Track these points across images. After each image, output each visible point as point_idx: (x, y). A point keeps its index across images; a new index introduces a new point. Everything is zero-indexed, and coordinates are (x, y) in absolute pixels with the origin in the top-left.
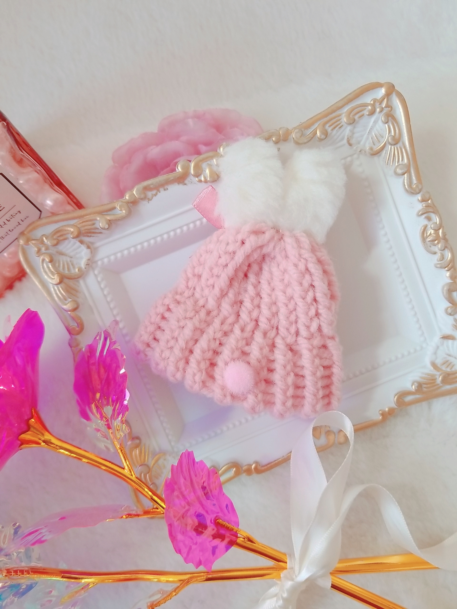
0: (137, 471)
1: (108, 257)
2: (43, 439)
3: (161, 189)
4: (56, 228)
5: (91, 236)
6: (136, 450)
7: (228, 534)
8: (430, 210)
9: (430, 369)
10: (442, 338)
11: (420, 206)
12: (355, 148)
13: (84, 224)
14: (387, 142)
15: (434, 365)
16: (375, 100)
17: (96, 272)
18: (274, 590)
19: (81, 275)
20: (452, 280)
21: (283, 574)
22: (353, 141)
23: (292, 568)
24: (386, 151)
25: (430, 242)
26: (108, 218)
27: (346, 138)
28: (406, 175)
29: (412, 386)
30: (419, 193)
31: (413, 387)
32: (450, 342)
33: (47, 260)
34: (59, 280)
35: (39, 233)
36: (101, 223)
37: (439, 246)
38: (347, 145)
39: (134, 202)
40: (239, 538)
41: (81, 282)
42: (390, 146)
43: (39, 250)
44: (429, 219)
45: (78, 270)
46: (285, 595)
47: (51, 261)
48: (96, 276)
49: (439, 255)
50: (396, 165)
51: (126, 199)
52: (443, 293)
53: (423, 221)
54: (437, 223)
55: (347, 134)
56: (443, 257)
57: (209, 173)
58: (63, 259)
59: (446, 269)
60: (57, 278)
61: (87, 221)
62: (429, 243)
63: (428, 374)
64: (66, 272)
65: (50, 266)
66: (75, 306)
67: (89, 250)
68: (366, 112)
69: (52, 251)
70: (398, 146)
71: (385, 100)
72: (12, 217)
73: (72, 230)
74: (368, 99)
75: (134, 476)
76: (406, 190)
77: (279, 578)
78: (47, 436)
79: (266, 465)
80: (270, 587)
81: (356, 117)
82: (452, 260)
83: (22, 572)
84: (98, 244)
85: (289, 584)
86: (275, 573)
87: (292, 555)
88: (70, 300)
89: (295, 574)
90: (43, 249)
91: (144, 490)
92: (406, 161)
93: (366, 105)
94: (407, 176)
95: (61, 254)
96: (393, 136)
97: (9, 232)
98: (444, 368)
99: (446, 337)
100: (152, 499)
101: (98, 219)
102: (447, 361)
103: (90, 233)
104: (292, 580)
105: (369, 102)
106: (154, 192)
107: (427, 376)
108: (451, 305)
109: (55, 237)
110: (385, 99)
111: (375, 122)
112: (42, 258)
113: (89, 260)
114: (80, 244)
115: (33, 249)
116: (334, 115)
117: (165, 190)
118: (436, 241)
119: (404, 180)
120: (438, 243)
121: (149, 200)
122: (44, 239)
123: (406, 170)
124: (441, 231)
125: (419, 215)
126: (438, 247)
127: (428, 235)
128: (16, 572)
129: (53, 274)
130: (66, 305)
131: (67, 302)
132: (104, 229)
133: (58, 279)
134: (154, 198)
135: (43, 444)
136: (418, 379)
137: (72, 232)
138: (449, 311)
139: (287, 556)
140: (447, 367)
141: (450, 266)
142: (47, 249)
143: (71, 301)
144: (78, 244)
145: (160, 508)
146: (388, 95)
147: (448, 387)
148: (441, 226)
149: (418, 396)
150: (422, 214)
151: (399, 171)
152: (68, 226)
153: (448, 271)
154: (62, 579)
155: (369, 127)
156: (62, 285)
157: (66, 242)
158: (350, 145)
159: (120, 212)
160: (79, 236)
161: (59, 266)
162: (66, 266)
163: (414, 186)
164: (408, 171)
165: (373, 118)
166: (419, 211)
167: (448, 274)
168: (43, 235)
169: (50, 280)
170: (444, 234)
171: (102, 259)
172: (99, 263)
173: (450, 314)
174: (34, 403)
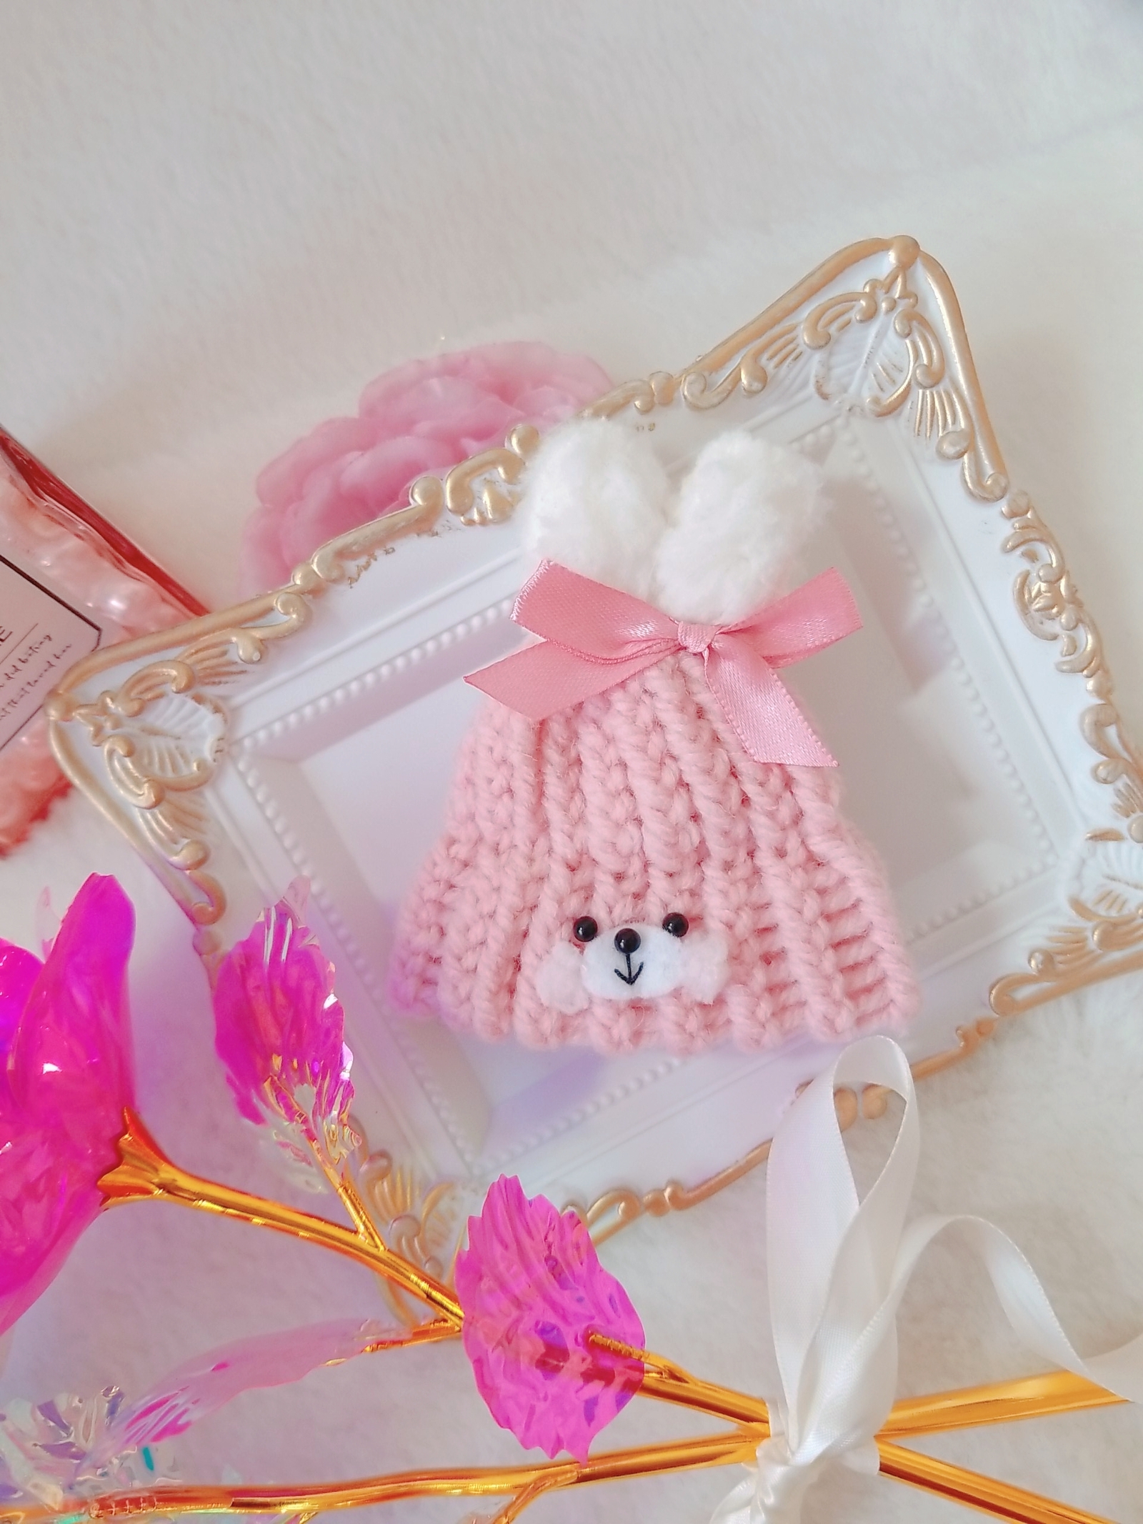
0: (389, 1234)
1: (267, 726)
2: (156, 1180)
3: (379, 553)
4: (135, 672)
5: (220, 683)
6: (382, 1183)
7: (618, 1368)
8: (1032, 536)
9: (1067, 918)
10: (1091, 838)
11: (1007, 529)
12: (837, 402)
13: (201, 655)
14: (913, 382)
15: (1078, 906)
16: (874, 284)
17: (242, 766)
18: (743, 1490)
19: (207, 778)
20: (1102, 699)
21: (761, 1449)
22: (830, 388)
23: (781, 1434)
24: (913, 402)
25: (1040, 612)
26: (258, 634)
27: (812, 381)
28: (966, 457)
29: (1029, 961)
30: (1002, 497)
31: (1033, 963)
32: (1111, 845)
33: (121, 751)
34: (155, 797)
35: (94, 687)
36: (241, 647)
37: (1064, 618)
38: (816, 396)
39: (316, 591)
40: (648, 1372)
41: (209, 795)
42: (921, 391)
43: (99, 731)
44: (1032, 557)
45: (198, 767)
46: (771, 1500)
47: (130, 753)
48: (242, 776)
49: (1063, 643)
50: (940, 434)
51: (295, 584)
52: (1083, 731)
53: (1018, 564)
54: (1051, 565)
55: (813, 373)
56: (1074, 647)
57: (491, 502)
58: (155, 743)
59: (1085, 672)
60: (149, 793)
61: (207, 648)
62: (1037, 615)
63: (1066, 930)
64: (170, 774)
65: (130, 766)
66: (200, 855)
67: (218, 717)
68: (855, 315)
69: (131, 727)
70: (941, 387)
71: (900, 280)
72: (30, 652)
73: (174, 673)
74: (857, 281)
75: (382, 1248)
76: (971, 494)
77: (753, 1460)
78: (167, 1173)
79: (698, 1187)
80: (735, 1482)
81: (833, 329)
82: (1098, 651)
83: (136, 1502)
84: (239, 699)
85: (777, 1473)
86: (742, 1449)
87: (779, 1402)
88: (186, 841)
89: (790, 1449)
90: (108, 726)
91: (408, 1278)
92: (962, 423)
93: (852, 298)
94: (970, 459)
95: (154, 732)
96: (926, 365)
97: (28, 688)
98: (1102, 911)
99: (1101, 836)
100: (429, 1296)
101: (234, 639)
102: (1109, 893)
103: (216, 674)
104: (784, 1462)
105: (859, 288)
106: (362, 561)
107: (1063, 934)
108: (1104, 758)
109: (133, 694)
110: (898, 277)
111: (880, 336)
112: (106, 747)
113: (220, 739)
114: (197, 705)
115: (82, 729)
116: (778, 329)
117: (387, 552)
118: (1053, 608)
119: (963, 469)
120: (1059, 613)
121: (352, 580)
122: (108, 701)
123: (965, 444)
124: (1063, 583)
125: (1007, 551)
126: (1061, 622)
127: (1033, 594)
128: (121, 1504)
129: (138, 784)
130: (177, 854)
131: (179, 847)
132: (252, 662)
133: (152, 796)
134: (364, 574)
135: (158, 1192)
136: (1041, 942)
137: (175, 679)
138: (1102, 772)
139: (767, 1405)
140: (1110, 907)
141: (1093, 664)
142: (117, 725)
143: (187, 844)
144: (191, 704)
145: (451, 1320)
146: (904, 267)
147: (1117, 955)
148: (1062, 572)
149: (1046, 985)
150: (1014, 548)
151: (949, 449)
152: (163, 663)
153: (1088, 677)
154: (231, 1511)
155: (867, 350)
156: (164, 806)
157: (162, 703)
158: (825, 397)
159: (286, 618)
160: (193, 685)
161: (151, 763)
162: (167, 761)
163: (989, 483)
164: (971, 448)
165: (874, 329)
166: (1007, 541)
167: (1090, 684)
168: (105, 693)
169: (131, 799)
170: (1072, 589)
171: (252, 734)
172: (247, 743)
173: (1105, 781)
174: (126, 1098)
